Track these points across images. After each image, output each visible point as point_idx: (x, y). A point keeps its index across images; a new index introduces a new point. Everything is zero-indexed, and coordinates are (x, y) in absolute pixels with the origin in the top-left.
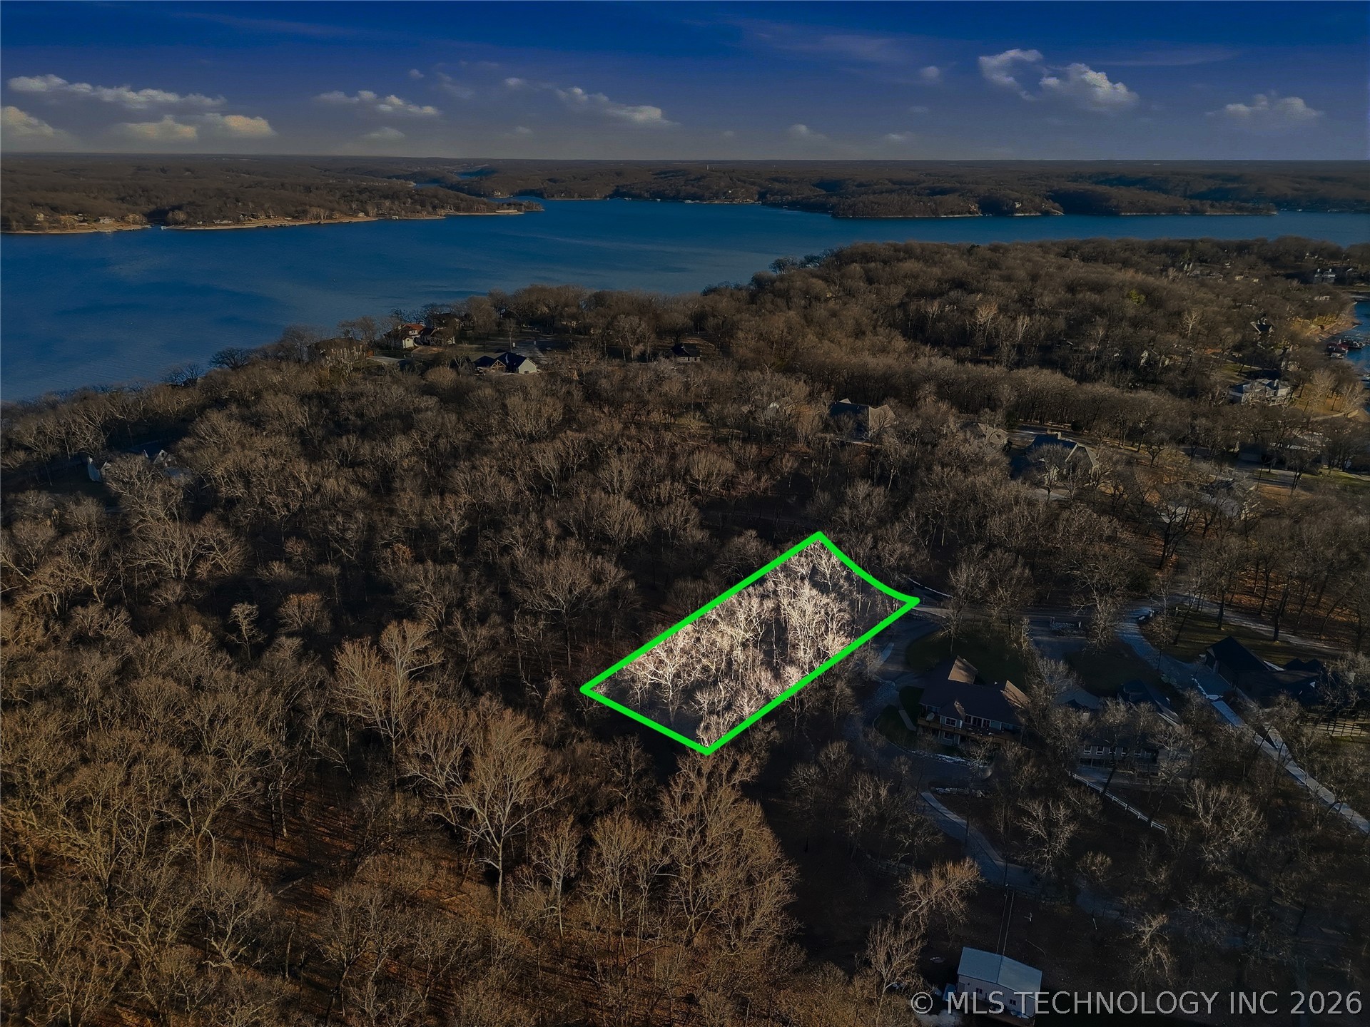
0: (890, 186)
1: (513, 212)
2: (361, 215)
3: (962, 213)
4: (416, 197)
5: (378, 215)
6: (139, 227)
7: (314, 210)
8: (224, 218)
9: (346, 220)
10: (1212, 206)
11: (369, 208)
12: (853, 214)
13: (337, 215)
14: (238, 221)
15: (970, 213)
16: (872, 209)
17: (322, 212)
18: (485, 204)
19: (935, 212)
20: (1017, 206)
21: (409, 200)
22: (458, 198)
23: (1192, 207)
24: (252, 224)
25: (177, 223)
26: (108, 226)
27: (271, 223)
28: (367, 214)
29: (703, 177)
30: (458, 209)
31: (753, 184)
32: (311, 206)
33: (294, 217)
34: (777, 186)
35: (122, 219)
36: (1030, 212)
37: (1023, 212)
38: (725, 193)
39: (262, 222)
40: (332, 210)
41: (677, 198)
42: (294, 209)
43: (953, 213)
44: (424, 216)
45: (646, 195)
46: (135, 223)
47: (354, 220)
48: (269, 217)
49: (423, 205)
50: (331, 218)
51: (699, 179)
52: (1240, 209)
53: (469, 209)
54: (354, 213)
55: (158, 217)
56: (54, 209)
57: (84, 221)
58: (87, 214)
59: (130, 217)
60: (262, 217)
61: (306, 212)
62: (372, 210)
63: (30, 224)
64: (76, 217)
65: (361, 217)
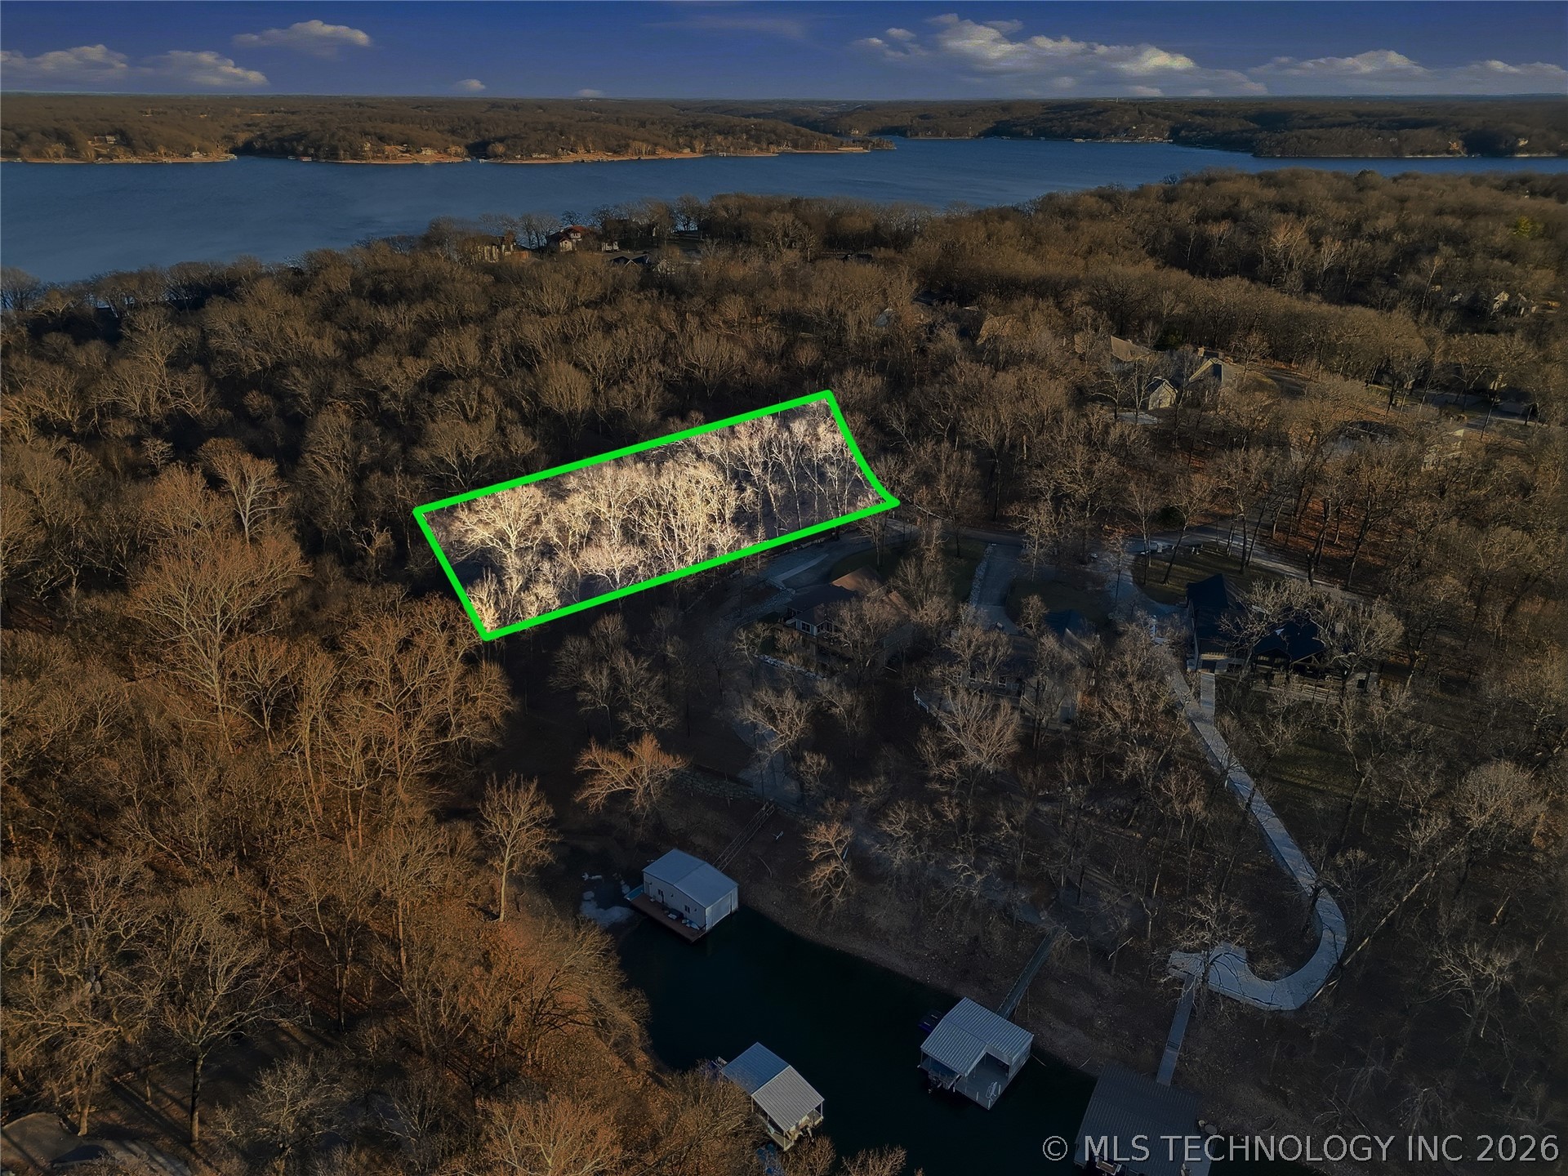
0: (1354, 119)
1: (859, 149)
2: (687, 150)
3: (1436, 153)
4: (753, 132)
5: (705, 152)
6: (459, 160)
7: (636, 144)
8: (543, 152)
9: (668, 155)
11: (697, 144)
12: (1282, 153)
13: (660, 151)
14: (556, 155)
15: (1449, 152)
17: (644, 147)
18: (827, 140)
19: (1397, 150)
20: (1522, 144)
21: (744, 136)
22: (798, 132)
24: (568, 158)
25: (496, 156)
26: (429, 157)
27: (588, 158)
28: (693, 150)
29: (1105, 111)
30: (795, 146)
31: (1167, 118)
32: (634, 140)
33: (615, 152)
34: (1199, 119)
35: (445, 151)
36: (1541, 152)
37: (1528, 152)
38: (1126, 130)
39: (582, 156)
40: (656, 145)
41: (1067, 135)
42: (616, 143)
43: (1422, 152)
44: (754, 153)
45: (1030, 133)
46: (457, 155)
47: (677, 156)
48: (589, 152)
49: (758, 141)
50: (654, 153)
51: (1099, 113)
53: (808, 145)
54: (678, 148)
55: (479, 149)
56: (382, 139)
57: (407, 152)
58: (411, 145)
59: (453, 149)
60: (581, 151)
61: (627, 146)
62: (699, 146)
63: (356, 154)
64: (400, 148)
65: (687, 153)
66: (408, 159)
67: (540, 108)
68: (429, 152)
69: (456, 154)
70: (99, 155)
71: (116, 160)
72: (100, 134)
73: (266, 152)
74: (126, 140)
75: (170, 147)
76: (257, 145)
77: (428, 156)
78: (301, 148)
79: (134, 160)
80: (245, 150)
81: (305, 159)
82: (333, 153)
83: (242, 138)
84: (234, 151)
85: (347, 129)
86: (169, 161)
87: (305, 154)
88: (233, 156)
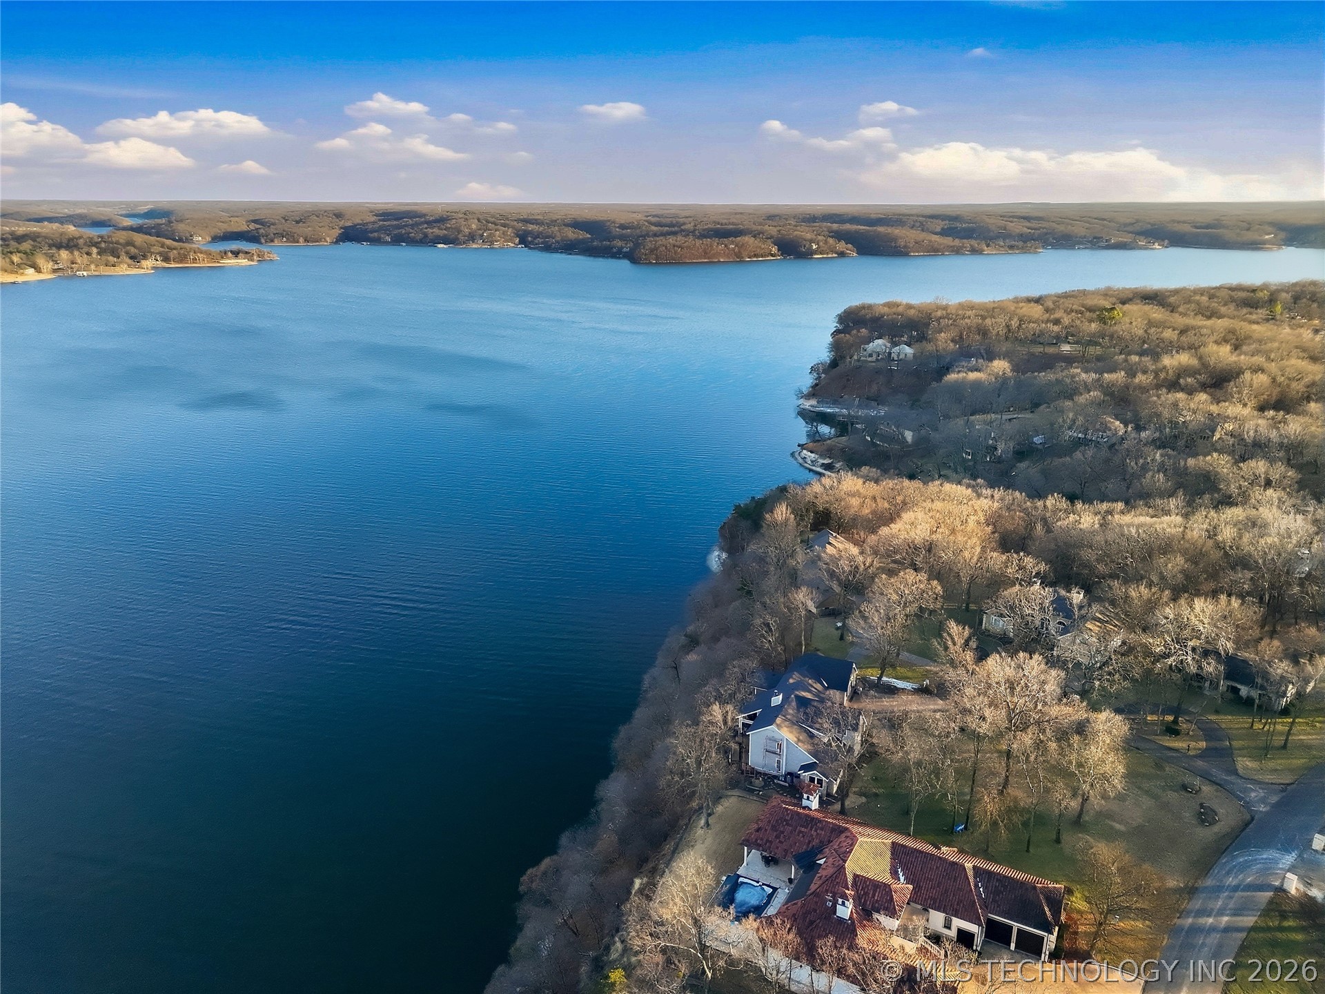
3: (765, 256)
4: (103, 245)
10: (988, 246)
12: (657, 259)
15: (772, 255)
16: (675, 252)
18: (204, 252)
19: (739, 255)
20: (814, 247)
21: (95, 250)
22: (162, 244)
23: (971, 246)
28: (39, 270)
36: (828, 254)
37: (821, 254)
38: (481, 236)
43: (755, 256)
45: (388, 238)
52: (1011, 247)
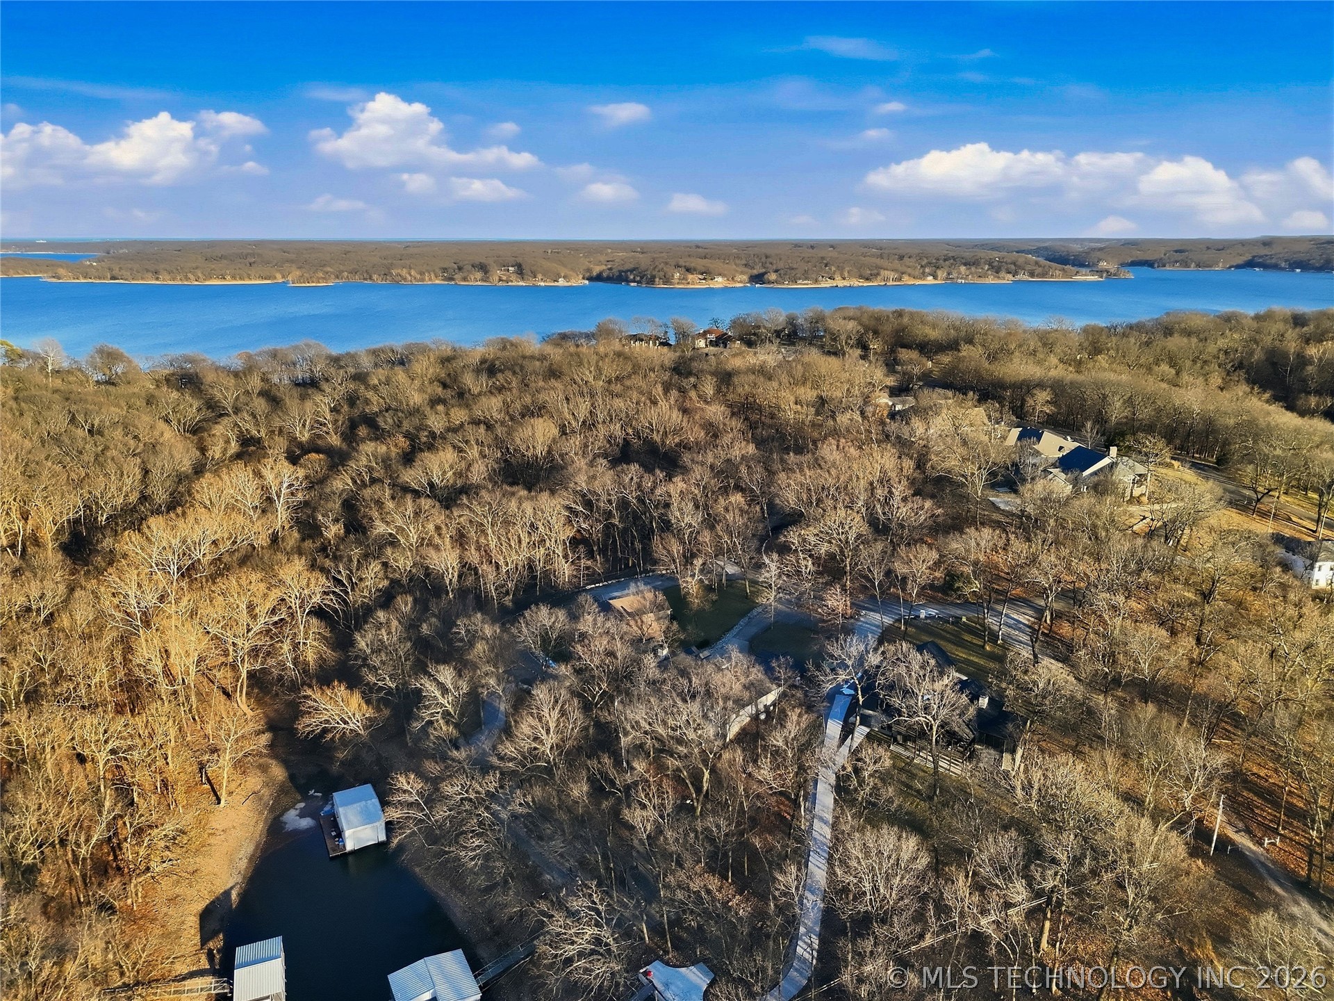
2: (930, 278)
5: (946, 279)
6: (741, 285)
7: (884, 273)
8: (806, 279)
9: (912, 282)
11: (939, 273)
13: (906, 278)
14: (816, 281)
17: (892, 275)
18: (1067, 270)
22: (1044, 265)
24: (824, 284)
25: (769, 282)
27: (841, 283)
28: (935, 277)
30: (1032, 274)
32: (883, 269)
33: (867, 279)
35: (733, 279)
39: (838, 282)
40: (903, 273)
42: (871, 273)
44: (991, 280)
46: (741, 282)
48: (844, 279)
49: (997, 271)
50: (900, 280)
53: (1044, 275)
54: (923, 275)
55: (758, 278)
56: (688, 270)
57: (704, 279)
58: (708, 274)
59: (739, 277)
60: (838, 277)
61: (878, 274)
62: (941, 274)
63: (667, 281)
64: (700, 276)
65: (930, 280)
66: (704, 285)
67: (832, 246)
68: (720, 279)
69: (741, 280)
70: (500, 280)
71: (510, 284)
72: (505, 265)
73: (609, 279)
74: (520, 272)
75: (547, 275)
76: (605, 275)
77: (720, 282)
78: (632, 277)
79: (521, 283)
80: (598, 278)
81: (632, 284)
82: (651, 281)
83: (596, 270)
84: (590, 279)
85: (666, 263)
86: (542, 284)
87: (634, 281)
88: (587, 282)
